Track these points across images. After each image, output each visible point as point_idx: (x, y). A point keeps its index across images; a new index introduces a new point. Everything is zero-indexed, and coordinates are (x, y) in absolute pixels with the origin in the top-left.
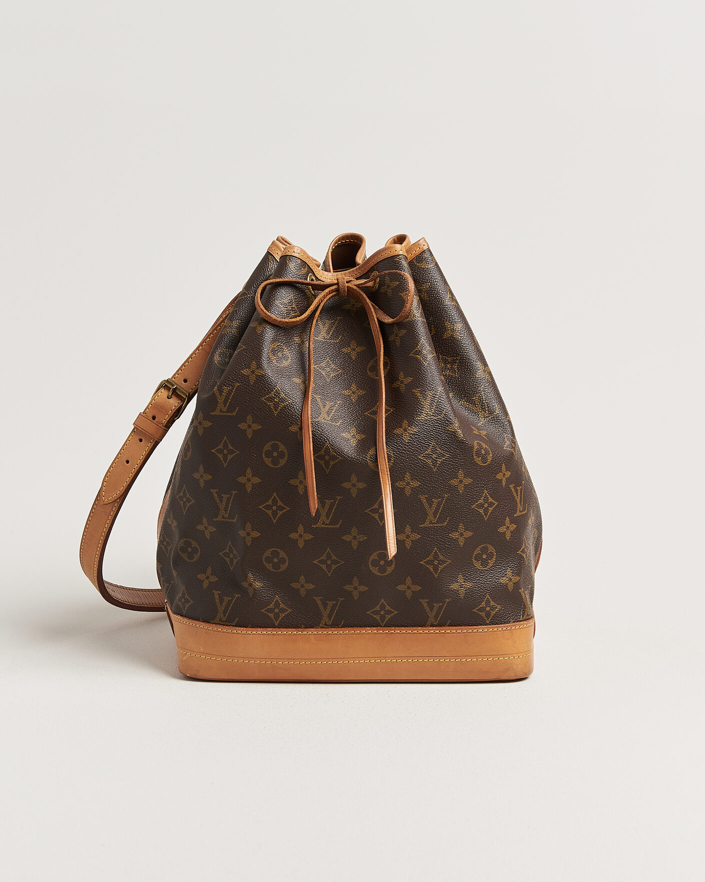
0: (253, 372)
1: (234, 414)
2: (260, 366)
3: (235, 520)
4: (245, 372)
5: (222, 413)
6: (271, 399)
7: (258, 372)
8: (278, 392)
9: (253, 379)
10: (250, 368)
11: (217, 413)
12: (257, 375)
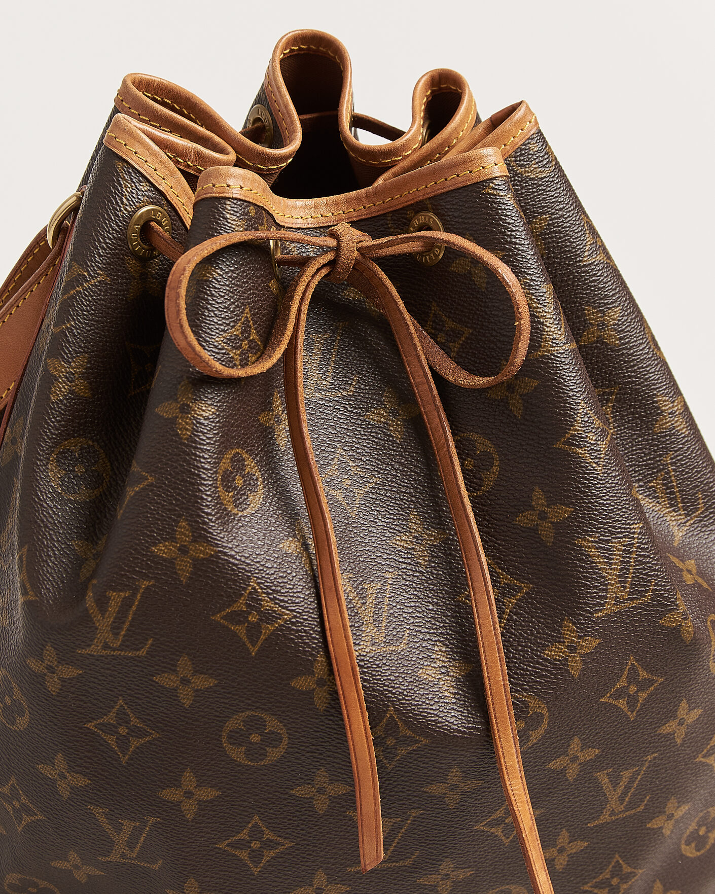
0: (183, 550)
1: (143, 652)
2: (201, 535)
3: (156, 867)
4: (162, 550)
5: (108, 652)
6: (238, 617)
7: (201, 551)
8: (254, 598)
9: (184, 569)
10: (173, 539)
11: (95, 649)
12: (195, 559)
